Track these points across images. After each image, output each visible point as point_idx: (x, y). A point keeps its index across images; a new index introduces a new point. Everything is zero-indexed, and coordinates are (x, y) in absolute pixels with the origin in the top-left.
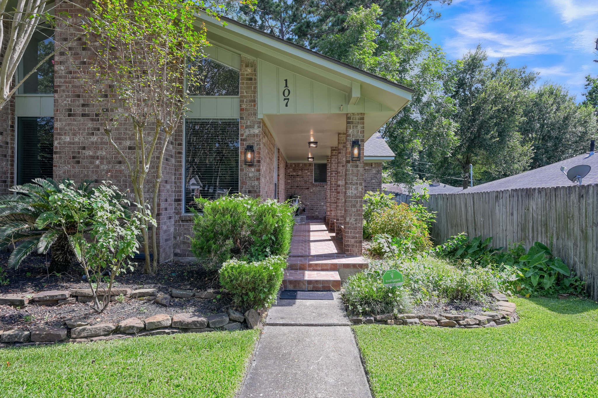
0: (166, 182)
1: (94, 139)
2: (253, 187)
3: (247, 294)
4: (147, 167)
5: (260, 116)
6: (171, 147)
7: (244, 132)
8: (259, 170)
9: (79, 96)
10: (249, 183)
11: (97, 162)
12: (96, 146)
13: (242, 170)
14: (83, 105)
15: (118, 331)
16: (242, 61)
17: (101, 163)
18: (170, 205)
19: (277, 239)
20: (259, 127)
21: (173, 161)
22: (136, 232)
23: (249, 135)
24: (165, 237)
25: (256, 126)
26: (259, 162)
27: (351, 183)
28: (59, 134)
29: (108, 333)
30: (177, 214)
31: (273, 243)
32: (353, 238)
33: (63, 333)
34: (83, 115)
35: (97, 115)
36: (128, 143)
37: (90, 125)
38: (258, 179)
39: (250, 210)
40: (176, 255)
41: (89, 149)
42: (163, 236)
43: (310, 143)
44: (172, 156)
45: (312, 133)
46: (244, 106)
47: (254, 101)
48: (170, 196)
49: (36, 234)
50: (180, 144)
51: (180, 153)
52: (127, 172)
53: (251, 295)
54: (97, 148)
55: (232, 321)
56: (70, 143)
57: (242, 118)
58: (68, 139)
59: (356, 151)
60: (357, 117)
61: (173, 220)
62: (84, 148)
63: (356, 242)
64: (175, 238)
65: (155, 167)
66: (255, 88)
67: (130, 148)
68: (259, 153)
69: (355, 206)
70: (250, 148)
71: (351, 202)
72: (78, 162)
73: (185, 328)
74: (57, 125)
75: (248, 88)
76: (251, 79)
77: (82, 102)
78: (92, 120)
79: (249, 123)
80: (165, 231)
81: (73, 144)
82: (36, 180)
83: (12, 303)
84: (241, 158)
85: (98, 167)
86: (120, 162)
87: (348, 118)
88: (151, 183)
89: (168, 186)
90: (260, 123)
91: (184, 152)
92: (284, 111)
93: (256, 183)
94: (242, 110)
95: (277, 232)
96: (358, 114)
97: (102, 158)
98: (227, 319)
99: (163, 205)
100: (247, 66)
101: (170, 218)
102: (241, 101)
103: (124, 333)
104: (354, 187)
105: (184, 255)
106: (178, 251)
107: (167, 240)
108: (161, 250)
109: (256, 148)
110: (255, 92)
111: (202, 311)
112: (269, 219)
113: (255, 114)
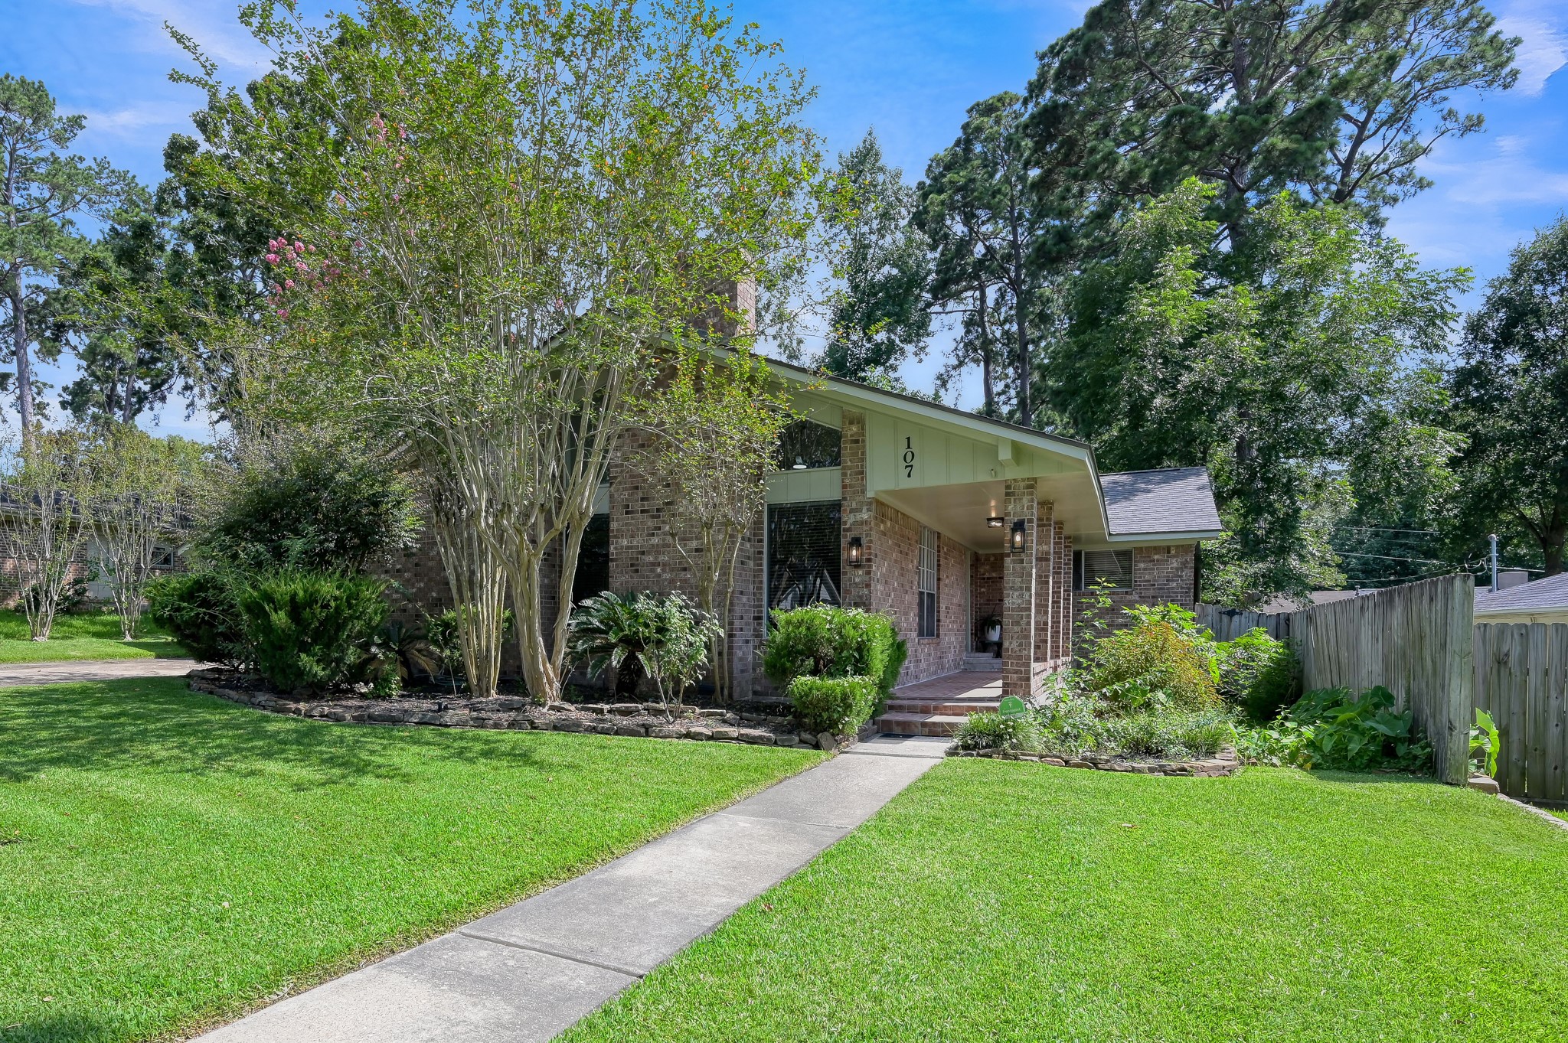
0: (742, 593)
1: (655, 540)
2: (861, 597)
3: (820, 715)
4: (716, 576)
5: (870, 494)
6: (748, 545)
7: (848, 519)
8: (869, 573)
9: (637, 488)
10: (854, 592)
11: (659, 570)
12: (656, 550)
13: (845, 573)
14: (643, 499)
15: (688, 735)
16: (844, 417)
17: (663, 571)
18: (747, 624)
19: (861, 656)
20: (869, 510)
21: (751, 563)
22: (704, 639)
23: (855, 523)
24: (740, 667)
25: (865, 509)
26: (869, 560)
27: (1011, 588)
28: (616, 537)
29: (680, 736)
30: (757, 636)
31: (857, 661)
32: (1016, 672)
33: (642, 730)
34: (643, 512)
35: (658, 510)
36: (694, 544)
37: (650, 523)
38: (868, 586)
39: (830, 622)
40: (755, 693)
41: (649, 553)
42: (737, 666)
43: (990, 520)
44: (749, 558)
45: (993, 503)
46: (847, 482)
47: (862, 473)
48: (746, 612)
49: (608, 649)
50: (761, 541)
51: (761, 553)
52: (693, 581)
53: (825, 715)
54: (658, 552)
55: (802, 741)
56: (628, 547)
57: (845, 499)
58: (625, 543)
59: (1018, 538)
60: (1022, 484)
61: (751, 645)
62: (643, 553)
63: (1020, 679)
64: (754, 670)
65: (724, 573)
66: (863, 453)
67: (697, 550)
68: (869, 548)
69: (1018, 623)
70: (856, 542)
71: (1011, 616)
72: (637, 571)
73: (752, 741)
74: (614, 525)
75: (852, 454)
76: (857, 441)
77: (641, 495)
78: (653, 517)
79: (854, 505)
80: (741, 659)
81: (631, 547)
82: (602, 594)
83: (594, 710)
84: (844, 556)
85: (659, 576)
86: (685, 569)
87: (1008, 487)
88: (721, 593)
89: (744, 599)
90: (870, 504)
91: (765, 550)
92: (906, 484)
93: (866, 591)
94: (844, 487)
95: (861, 648)
96: (1023, 480)
97: (664, 565)
98: (797, 739)
99: (737, 624)
100: (851, 423)
101: (747, 642)
102: (844, 474)
103: (693, 738)
104: (1017, 593)
105: (767, 694)
106: (758, 688)
107: (742, 671)
108: (735, 683)
109: (864, 541)
110: (863, 460)
111: (774, 731)
112: (849, 631)
113: (863, 492)
